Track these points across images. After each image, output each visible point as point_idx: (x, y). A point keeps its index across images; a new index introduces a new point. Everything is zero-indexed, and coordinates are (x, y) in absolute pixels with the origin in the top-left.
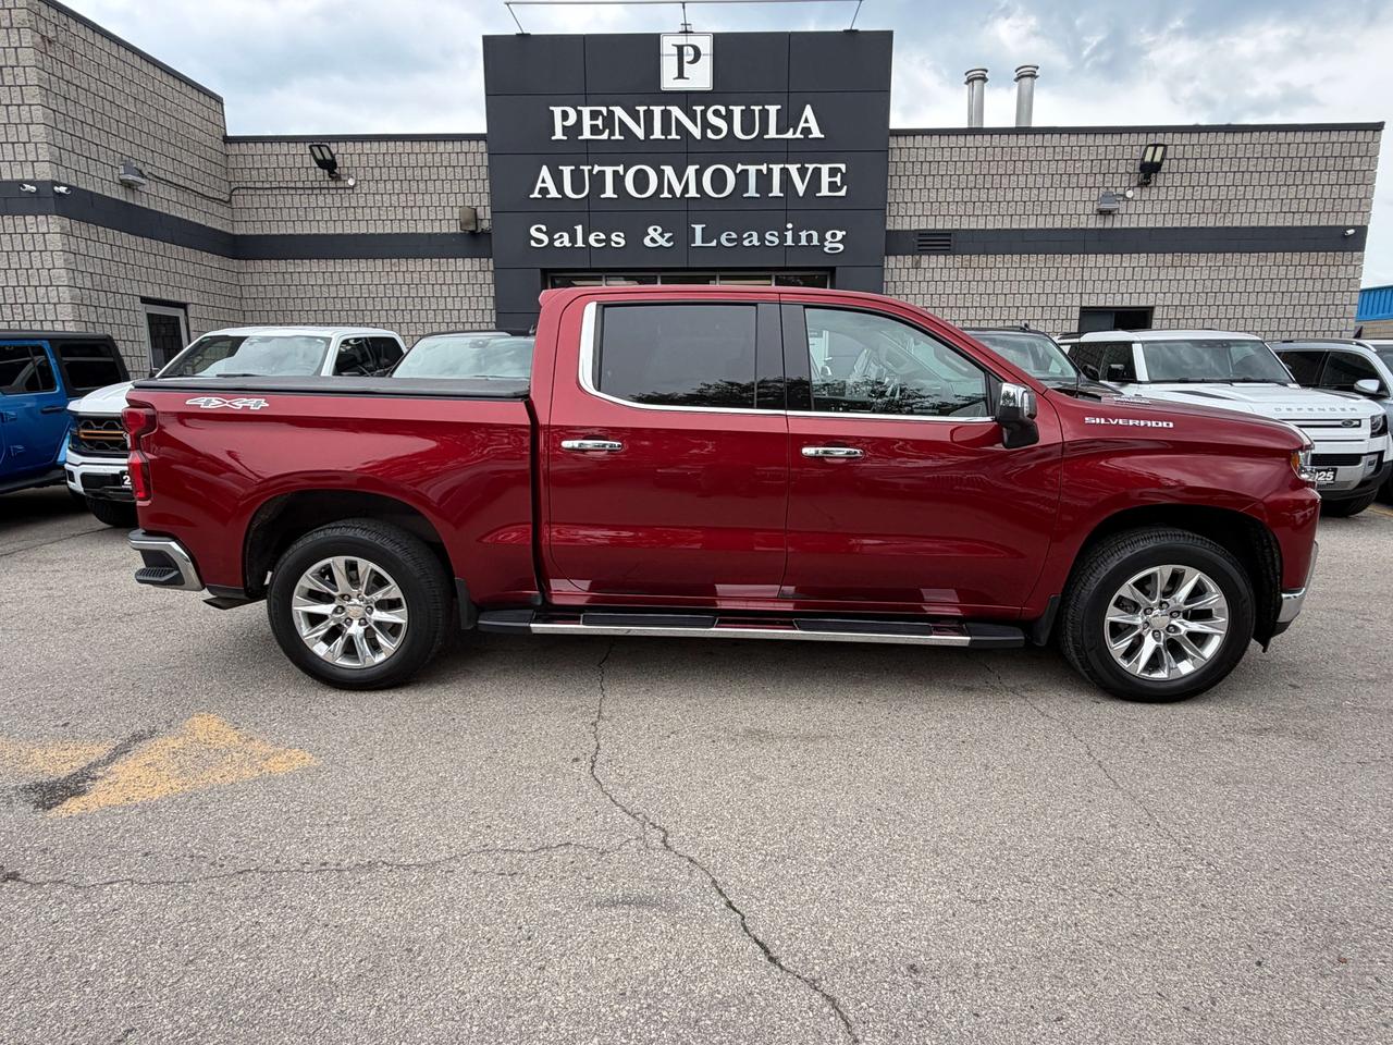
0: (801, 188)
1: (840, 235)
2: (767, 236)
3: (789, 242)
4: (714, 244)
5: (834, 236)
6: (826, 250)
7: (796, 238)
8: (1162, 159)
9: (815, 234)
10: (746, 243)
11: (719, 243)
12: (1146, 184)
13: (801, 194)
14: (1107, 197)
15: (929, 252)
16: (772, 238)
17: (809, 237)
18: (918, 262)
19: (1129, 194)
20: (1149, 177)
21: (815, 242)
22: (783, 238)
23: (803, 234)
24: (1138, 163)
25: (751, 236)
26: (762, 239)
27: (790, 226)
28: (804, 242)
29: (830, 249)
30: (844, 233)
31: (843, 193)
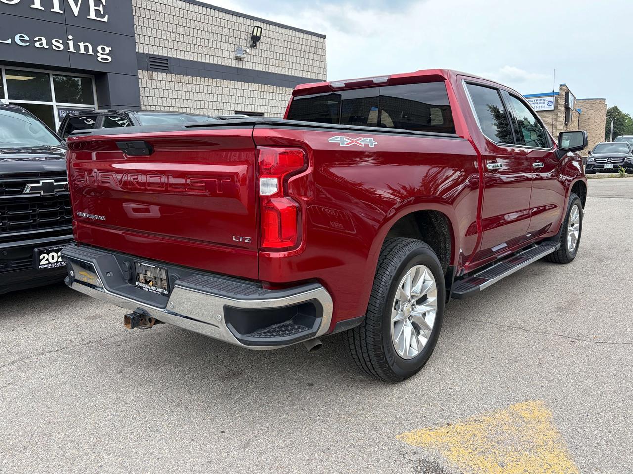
0: (76, 11)
1: (108, 50)
2: (54, 42)
3: (72, 49)
4: (9, 41)
5: (103, 49)
6: (99, 59)
7: (77, 47)
8: (260, 35)
9: (90, 47)
10: (37, 45)
11: (13, 40)
12: (254, 47)
13: (76, 14)
14: (238, 50)
15: (157, 70)
16: (58, 44)
17: (86, 48)
18: (152, 76)
19: (248, 50)
20: (256, 43)
21: (91, 52)
22: (67, 46)
23: (82, 45)
24: (250, 36)
25: (40, 40)
26: (49, 43)
27: (70, 37)
28: (82, 51)
29: (102, 59)
30: (110, 49)
31: (106, 19)
